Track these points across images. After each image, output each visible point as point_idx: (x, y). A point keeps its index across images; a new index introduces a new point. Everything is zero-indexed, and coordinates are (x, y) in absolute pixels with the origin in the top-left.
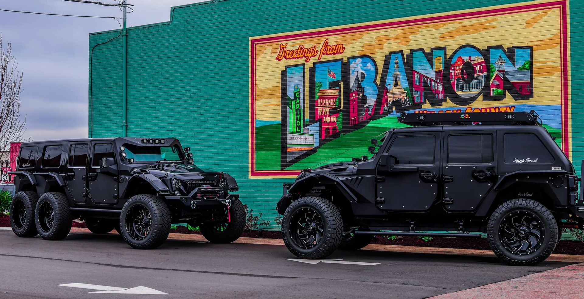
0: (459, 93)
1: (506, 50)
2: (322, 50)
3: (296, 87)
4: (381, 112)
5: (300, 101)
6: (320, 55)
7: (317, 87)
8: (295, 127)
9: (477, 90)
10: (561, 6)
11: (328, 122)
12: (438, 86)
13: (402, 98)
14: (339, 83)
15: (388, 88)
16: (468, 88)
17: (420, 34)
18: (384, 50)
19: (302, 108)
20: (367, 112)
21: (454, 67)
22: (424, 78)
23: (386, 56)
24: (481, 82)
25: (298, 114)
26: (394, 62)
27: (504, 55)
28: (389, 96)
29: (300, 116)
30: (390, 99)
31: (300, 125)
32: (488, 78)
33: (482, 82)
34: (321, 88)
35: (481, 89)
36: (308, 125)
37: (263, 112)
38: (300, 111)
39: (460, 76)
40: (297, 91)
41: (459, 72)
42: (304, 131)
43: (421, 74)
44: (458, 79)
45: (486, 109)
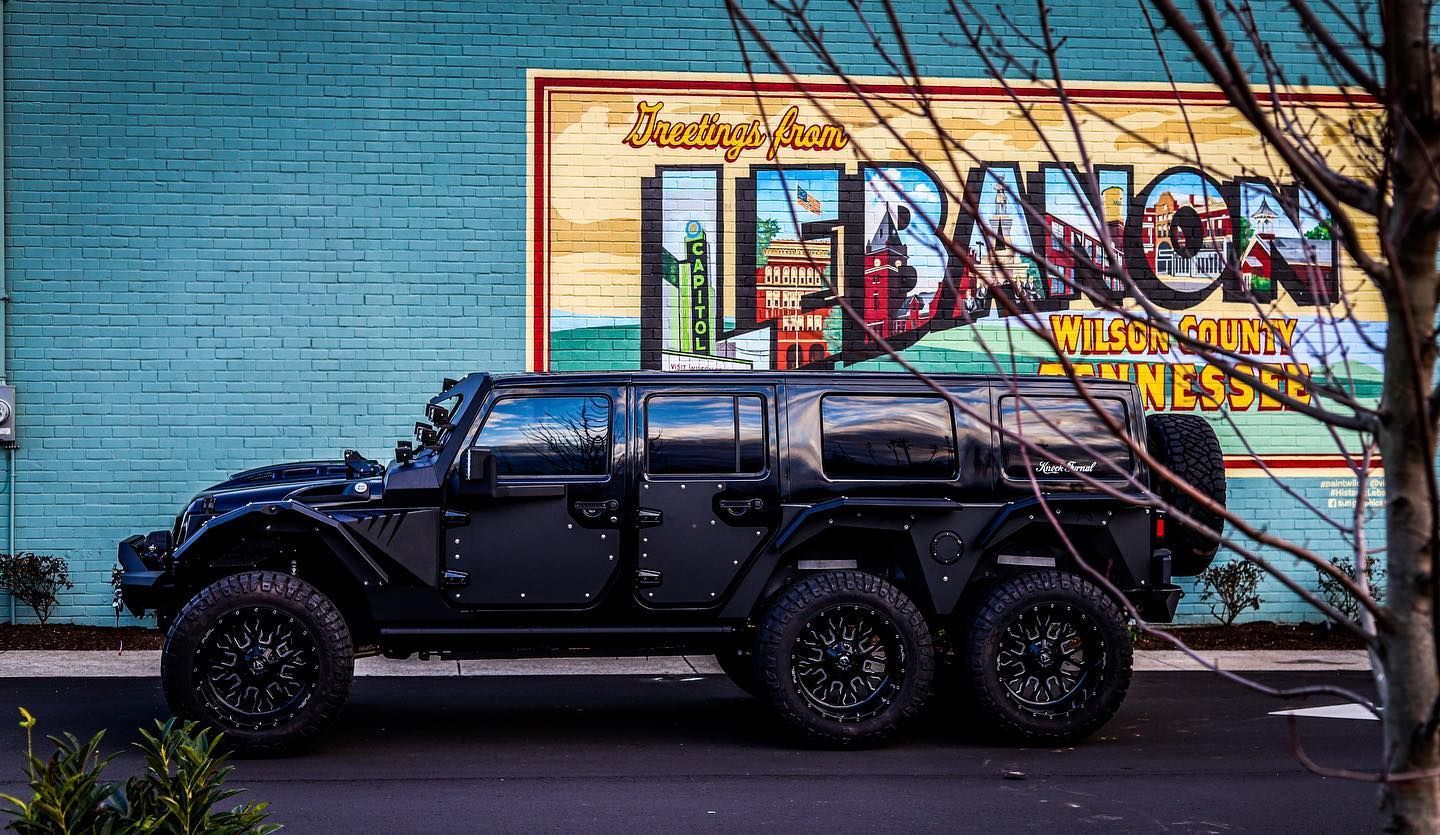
0: (1164, 278)
1: (1279, 189)
2: (779, 134)
3: (694, 228)
4: (956, 313)
5: (706, 268)
6: (771, 147)
7: (761, 232)
8: (691, 337)
9: (1209, 275)
11: (797, 329)
13: (1015, 280)
14: (833, 229)
15: (976, 252)
16: (1187, 268)
19: (715, 288)
20: (914, 309)
21: (1154, 217)
22: (1075, 236)
23: (972, 170)
24: (1219, 257)
25: (700, 302)
26: (994, 189)
27: (1271, 202)
28: (979, 272)
29: (707, 307)
31: (707, 333)
32: (1237, 247)
33: (1221, 258)
34: (775, 236)
35: (1218, 275)
36: (732, 334)
37: (579, 290)
38: (705, 295)
39: (1168, 240)
40: (696, 239)
41: (1165, 228)
42: (718, 350)
43: (1067, 225)
44: (1164, 245)
45: (1229, 321)
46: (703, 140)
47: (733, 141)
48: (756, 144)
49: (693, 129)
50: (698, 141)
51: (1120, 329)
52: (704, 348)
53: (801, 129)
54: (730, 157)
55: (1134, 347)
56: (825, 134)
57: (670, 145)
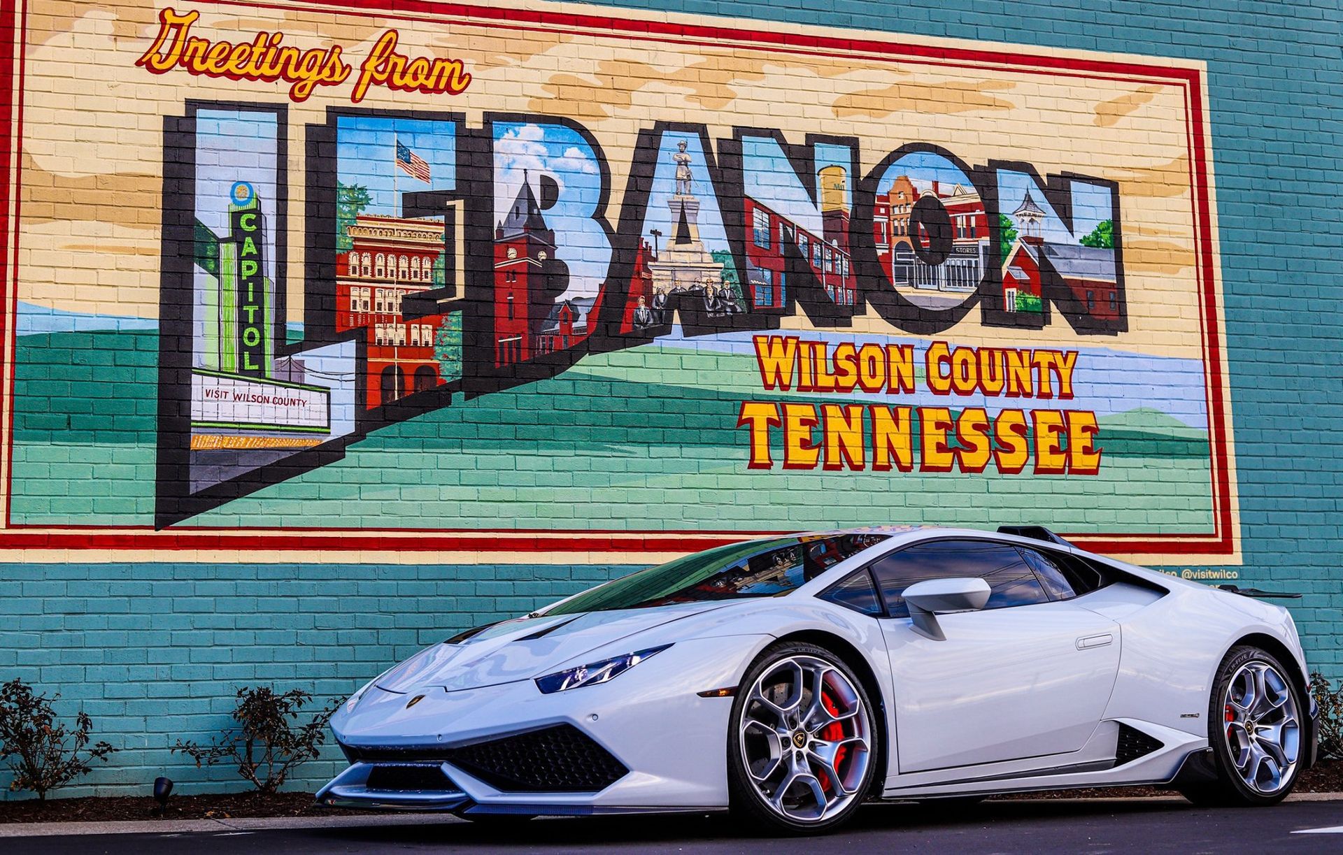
0: (904, 290)
1: (1045, 179)
2: (370, 66)
3: (242, 192)
4: (625, 328)
5: (260, 250)
6: (358, 84)
7: (344, 203)
8: (236, 349)
9: (962, 288)
10: (1187, 82)
11: (397, 342)
12: (833, 260)
13: (704, 286)
14: (449, 203)
15: (652, 244)
16: (934, 279)
17: (769, 81)
18: (633, 112)
19: (274, 280)
20: (565, 321)
21: (887, 207)
22: (785, 229)
23: (643, 132)
24: (974, 265)
25: (251, 299)
26: (674, 159)
27: (1038, 196)
28: (655, 272)
29: (262, 308)
30: (662, 285)
31: (261, 344)
32: (995, 255)
33: (976, 267)
34: (364, 209)
35: (974, 289)
36: (299, 348)
37: (62, 275)
38: (259, 292)
39: (908, 240)
40: (245, 208)
41: (903, 224)
42: (277, 370)
43: (774, 213)
44: (902, 246)
45: (991, 351)
46: (257, 68)
47: (302, 73)
48: (336, 78)
49: (244, 51)
50: (250, 68)
51: (848, 358)
52: (256, 367)
53: (401, 62)
54: (298, 95)
55: (870, 383)
56: (436, 72)
57: (208, 73)
